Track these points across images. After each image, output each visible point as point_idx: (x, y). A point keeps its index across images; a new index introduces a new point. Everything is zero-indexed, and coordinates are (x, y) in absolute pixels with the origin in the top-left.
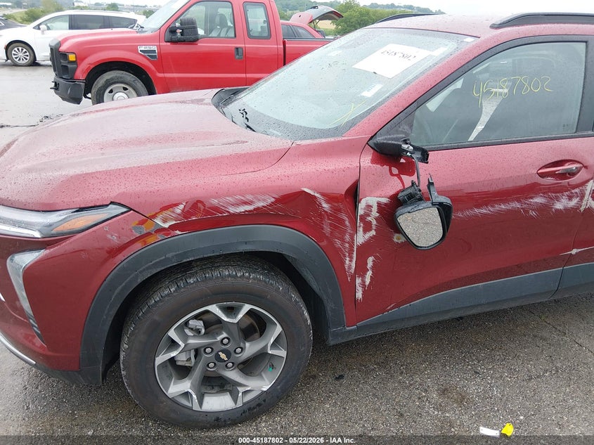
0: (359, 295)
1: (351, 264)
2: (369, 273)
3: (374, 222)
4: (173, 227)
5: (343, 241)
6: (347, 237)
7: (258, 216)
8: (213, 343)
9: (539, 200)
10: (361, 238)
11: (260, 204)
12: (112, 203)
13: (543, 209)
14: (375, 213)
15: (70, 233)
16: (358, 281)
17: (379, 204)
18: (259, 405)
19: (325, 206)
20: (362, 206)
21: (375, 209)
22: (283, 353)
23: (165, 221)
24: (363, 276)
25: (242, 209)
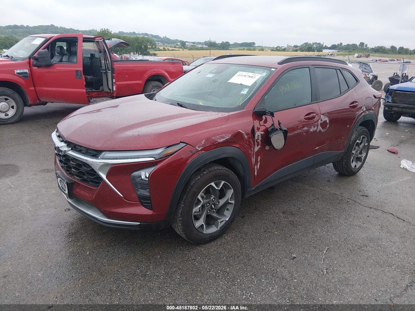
0: (256, 173)
1: (253, 160)
2: (259, 163)
3: (260, 142)
4: (201, 150)
5: (251, 150)
6: (252, 149)
7: (227, 143)
8: (210, 201)
9: (306, 128)
10: (256, 149)
11: (227, 138)
12: (181, 142)
13: (307, 132)
14: (260, 138)
15: (166, 156)
16: (256, 167)
17: (261, 134)
18: (226, 227)
19: (246, 136)
20: (256, 135)
21: (260, 137)
22: (233, 202)
23: (199, 147)
24: (257, 165)
25: (222, 140)
